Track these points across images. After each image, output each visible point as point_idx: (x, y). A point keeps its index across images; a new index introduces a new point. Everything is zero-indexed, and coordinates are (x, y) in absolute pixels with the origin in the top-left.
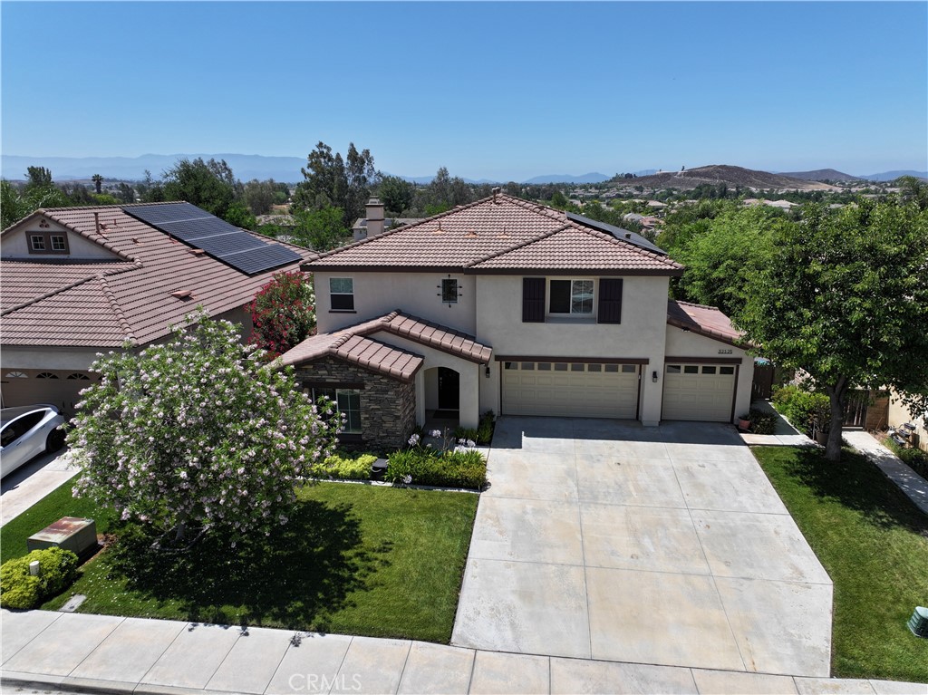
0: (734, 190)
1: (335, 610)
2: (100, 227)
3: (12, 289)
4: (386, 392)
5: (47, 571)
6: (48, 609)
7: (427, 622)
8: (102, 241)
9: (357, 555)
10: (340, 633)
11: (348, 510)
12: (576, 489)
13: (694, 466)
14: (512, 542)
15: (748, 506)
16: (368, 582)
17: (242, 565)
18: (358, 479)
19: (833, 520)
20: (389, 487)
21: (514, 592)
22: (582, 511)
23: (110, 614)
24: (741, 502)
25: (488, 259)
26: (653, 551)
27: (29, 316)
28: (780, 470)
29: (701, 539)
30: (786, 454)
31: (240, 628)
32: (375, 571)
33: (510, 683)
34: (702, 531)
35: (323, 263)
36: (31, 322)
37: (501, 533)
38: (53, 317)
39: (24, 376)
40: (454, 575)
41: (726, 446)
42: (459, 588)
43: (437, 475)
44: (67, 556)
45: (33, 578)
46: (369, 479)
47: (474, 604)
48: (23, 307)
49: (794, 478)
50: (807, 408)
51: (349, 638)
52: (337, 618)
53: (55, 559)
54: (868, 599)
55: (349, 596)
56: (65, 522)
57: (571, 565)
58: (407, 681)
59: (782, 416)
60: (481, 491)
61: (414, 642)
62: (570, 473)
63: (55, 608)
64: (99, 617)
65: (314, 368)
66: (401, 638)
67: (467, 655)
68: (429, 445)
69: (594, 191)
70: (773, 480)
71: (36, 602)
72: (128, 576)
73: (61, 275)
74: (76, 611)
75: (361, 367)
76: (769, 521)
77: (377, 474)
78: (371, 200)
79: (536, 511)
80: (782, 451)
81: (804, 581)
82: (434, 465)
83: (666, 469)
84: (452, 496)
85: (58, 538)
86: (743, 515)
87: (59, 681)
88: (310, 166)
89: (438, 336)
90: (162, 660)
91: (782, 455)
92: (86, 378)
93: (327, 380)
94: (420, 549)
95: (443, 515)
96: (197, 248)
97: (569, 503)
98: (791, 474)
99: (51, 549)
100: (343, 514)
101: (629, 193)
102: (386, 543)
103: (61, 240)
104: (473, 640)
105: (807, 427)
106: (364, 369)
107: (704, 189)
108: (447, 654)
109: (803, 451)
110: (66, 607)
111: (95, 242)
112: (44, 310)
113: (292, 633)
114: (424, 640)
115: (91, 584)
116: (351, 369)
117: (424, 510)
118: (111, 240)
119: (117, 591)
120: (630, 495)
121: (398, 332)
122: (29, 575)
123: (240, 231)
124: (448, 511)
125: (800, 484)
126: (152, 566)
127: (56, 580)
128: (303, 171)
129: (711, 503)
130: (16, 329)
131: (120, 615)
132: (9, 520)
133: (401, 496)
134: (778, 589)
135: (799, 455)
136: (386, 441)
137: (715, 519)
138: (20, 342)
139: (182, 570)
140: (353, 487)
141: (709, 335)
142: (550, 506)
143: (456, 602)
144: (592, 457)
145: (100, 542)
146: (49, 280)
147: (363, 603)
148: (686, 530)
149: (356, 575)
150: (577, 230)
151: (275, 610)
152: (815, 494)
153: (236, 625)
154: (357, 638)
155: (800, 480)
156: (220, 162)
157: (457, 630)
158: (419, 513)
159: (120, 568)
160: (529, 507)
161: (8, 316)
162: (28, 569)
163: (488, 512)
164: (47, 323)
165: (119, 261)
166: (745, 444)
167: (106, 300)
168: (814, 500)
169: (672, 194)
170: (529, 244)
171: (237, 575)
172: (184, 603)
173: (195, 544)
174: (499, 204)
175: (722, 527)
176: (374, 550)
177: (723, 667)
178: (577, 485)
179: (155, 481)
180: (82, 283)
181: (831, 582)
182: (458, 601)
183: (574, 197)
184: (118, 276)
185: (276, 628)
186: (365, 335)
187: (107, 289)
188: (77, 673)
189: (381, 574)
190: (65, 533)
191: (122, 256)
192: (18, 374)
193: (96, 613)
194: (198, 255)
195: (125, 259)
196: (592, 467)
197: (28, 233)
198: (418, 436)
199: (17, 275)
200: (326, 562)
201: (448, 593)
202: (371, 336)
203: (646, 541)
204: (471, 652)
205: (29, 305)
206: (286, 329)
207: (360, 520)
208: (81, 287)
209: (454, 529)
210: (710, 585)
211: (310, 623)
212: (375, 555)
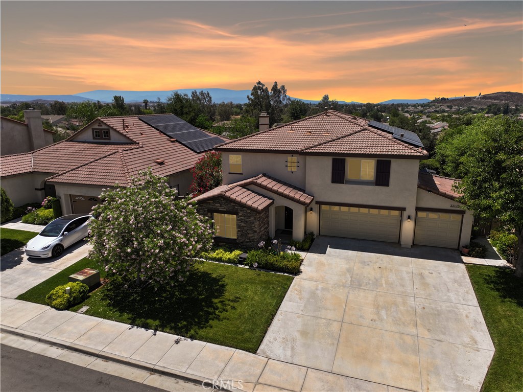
0: (514, 107)
1: (202, 328)
2: (125, 127)
3: (83, 157)
4: (249, 217)
5: (74, 293)
6: (72, 311)
7: (247, 340)
8: (125, 134)
9: (220, 302)
10: (201, 340)
11: (222, 279)
12: (350, 279)
13: (426, 273)
14: (305, 305)
15: (453, 299)
16: (222, 315)
17: (163, 300)
18: (232, 263)
19: (508, 313)
20: (247, 269)
21: (298, 331)
22: (350, 292)
23: (98, 317)
24: (449, 296)
25: (314, 147)
26: (385, 318)
27: (87, 170)
28: (481, 280)
29: (417, 315)
30: (488, 271)
31: (153, 331)
32: (227, 311)
33: (282, 378)
34: (419, 310)
35: (227, 147)
36: (87, 173)
37: (300, 299)
38: (97, 170)
39: (83, 199)
40: (268, 318)
41: (450, 263)
42: (269, 325)
43: (272, 264)
44: (84, 286)
45: (67, 295)
46: (237, 263)
47: (275, 335)
48: (84, 165)
49: (489, 286)
50: (507, 244)
51: (205, 343)
52: (202, 332)
53: (78, 287)
54: (515, 362)
55: (211, 322)
56: (86, 271)
57: (335, 321)
58: (228, 369)
59: (494, 248)
60: (296, 275)
61: (237, 350)
62: (349, 270)
63: (75, 311)
64: (93, 317)
65: (214, 202)
66: (231, 347)
67: (263, 360)
68: (270, 248)
69: (420, 108)
70: (474, 285)
71: (67, 307)
72: (110, 300)
73: (105, 150)
74: (83, 314)
75: (236, 203)
76: (464, 309)
77: (241, 261)
78: (262, 114)
79: (323, 289)
80: (486, 268)
81: (476, 346)
82: (271, 259)
83: (408, 273)
84: (279, 276)
85: (81, 278)
86: (448, 304)
87: (68, 344)
88: (252, 94)
89: (282, 189)
90: (114, 341)
91: (485, 271)
92: (96, 200)
93: (220, 209)
94: (254, 302)
95: (271, 286)
96: (172, 138)
97: (344, 286)
98: (488, 283)
99: (77, 282)
100: (219, 280)
101: (443, 109)
102: (237, 298)
103: (107, 132)
104: (269, 353)
105: (507, 256)
106: (238, 204)
107: (493, 107)
108: (253, 358)
109: (501, 270)
110: (80, 311)
111: (122, 134)
112: (93, 167)
113: (177, 337)
114: (243, 350)
115: (93, 301)
116: (232, 204)
117: (261, 282)
118: (129, 133)
119: (103, 306)
120: (381, 285)
121: (260, 186)
122: (66, 294)
123: (198, 129)
124: (274, 284)
125: (492, 289)
126: (121, 296)
127: (77, 298)
128: (248, 97)
129: (430, 295)
130: (80, 176)
131: (101, 318)
132: (66, 267)
133: (252, 274)
134: (457, 349)
135: (496, 272)
136: (249, 244)
137: (430, 304)
138: (81, 182)
139: (134, 300)
140: (228, 267)
141: (445, 195)
142: (332, 287)
143: (265, 332)
144: (365, 262)
145: (102, 282)
146: (100, 152)
147: (216, 326)
148: (409, 309)
149: (217, 312)
150: (369, 132)
151: (173, 325)
152: (501, 296)
153: (152, 329)
154: (209, 344)
155: (493, 287)
156: (206, 93)
157: (262, 347)
158: (258, 284)
159: (107, 295)
160: (320, 286)
161: (78, 169)
162: (65, 290)
163: (296, 287)
164: (94, 173)
165: (132, 144)
166: (463, 262)
167: (121, 163)
168: (499, 300)
169: (471, 110)
170: (339, 139)
171: (159, 305)
172: (131, 315)
173: (144, 288)
174: (328, 116)
175: (433, 309)
176: (229, 300)
177: (408, 388)
178: (351, 277)
179: (120, 253)
180: (112, 154)
181: (494, 350)
182: (266, 332)
183: (407, 112)
184: (129, 151)
185: (171, 333)
186: (243, 186)
187: (122, 158)
188: (76, 342)
189: (230, 313)
190: (85, 276)
191: (134, 141)
192: (81, 198)
193: (92, 316)
194: (172, 142)
195: (135, 143)
196: (363, 268)
197: (93, 130)
198: (264, 242)
199: (86, 149)
200: (203, 303)
201: (262, 327)
202: (247, 187)
203: (383, 313)
204: (266, 359)
205: (87, 164)
206: (209, 182)
207: (227, 284)
208: (111, 156)
209: (275, 294)
210: (414, 341)
211: (187, 333)
212: (229, 303)
